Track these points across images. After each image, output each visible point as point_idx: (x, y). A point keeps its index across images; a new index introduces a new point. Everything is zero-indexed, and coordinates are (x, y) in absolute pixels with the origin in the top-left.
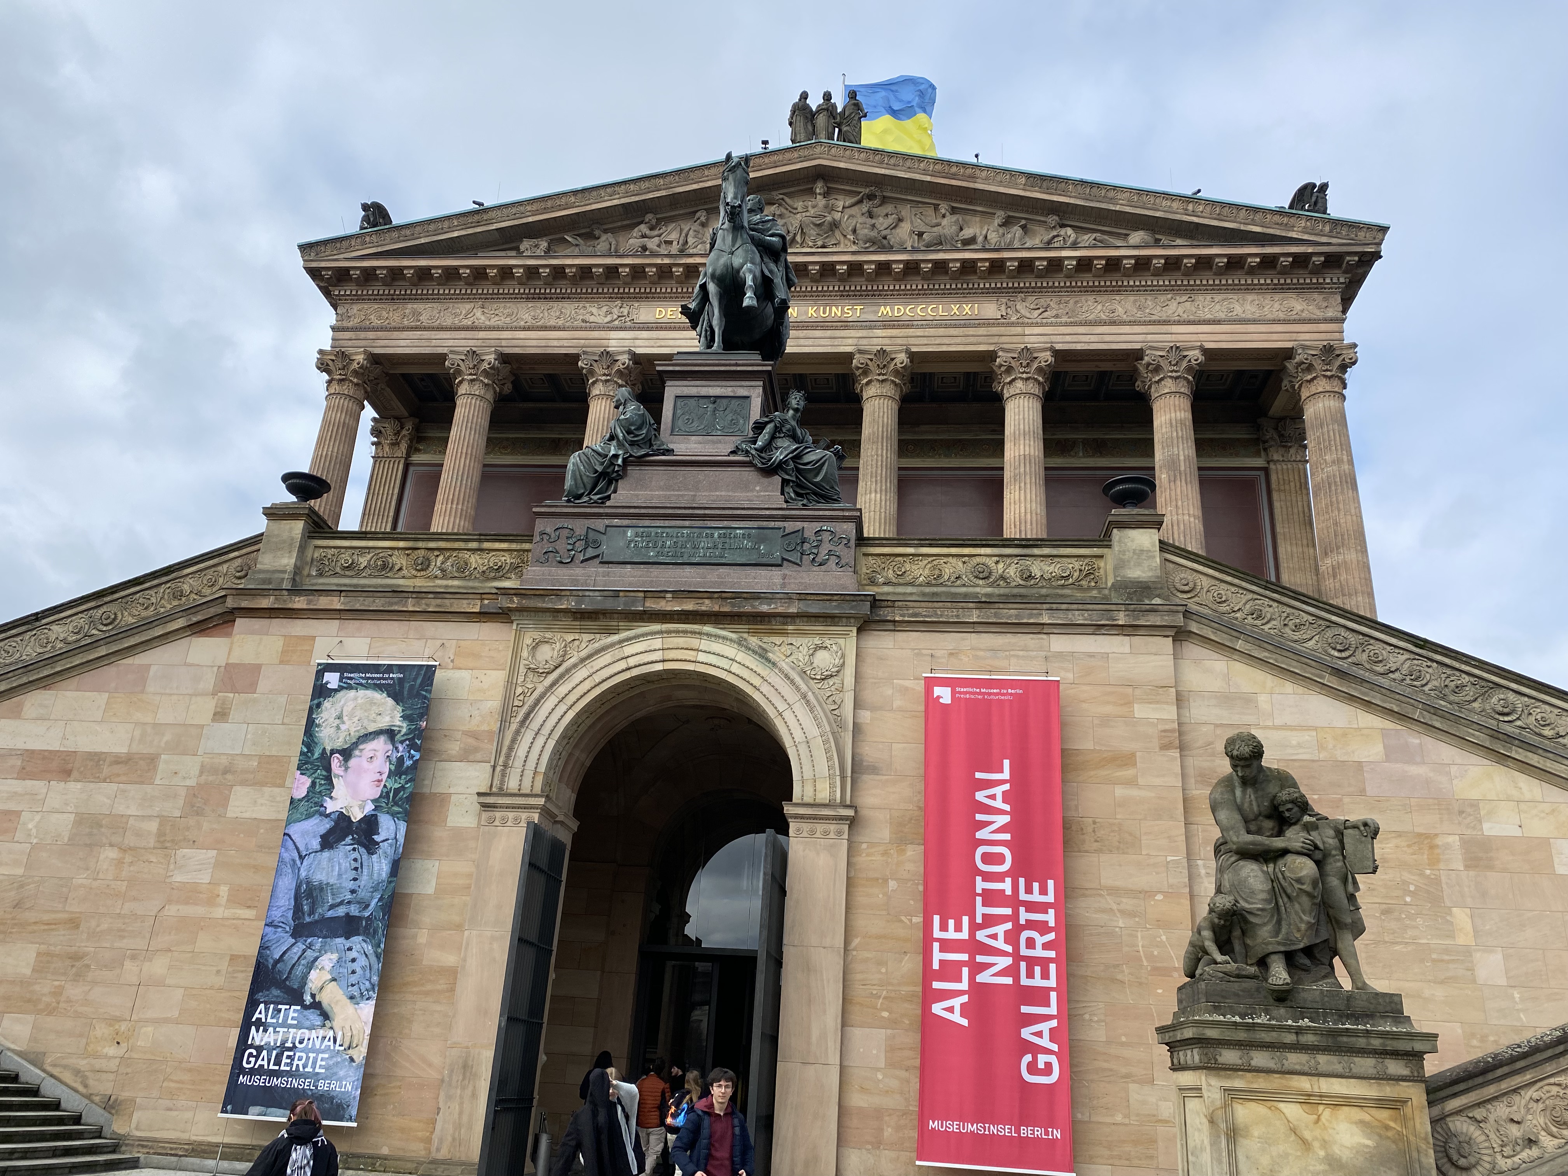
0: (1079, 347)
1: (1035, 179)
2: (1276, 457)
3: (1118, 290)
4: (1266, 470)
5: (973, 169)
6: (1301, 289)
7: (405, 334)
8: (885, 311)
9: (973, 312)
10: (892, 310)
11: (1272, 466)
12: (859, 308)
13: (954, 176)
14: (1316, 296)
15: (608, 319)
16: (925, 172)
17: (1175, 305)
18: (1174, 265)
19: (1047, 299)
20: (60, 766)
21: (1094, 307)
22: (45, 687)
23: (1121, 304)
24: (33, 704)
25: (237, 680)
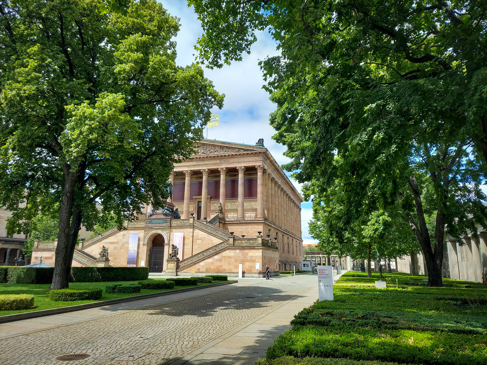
0: (229, 167)
1: (222, 143)
5: (215, 141)
6: (257, 156)
8: (205, 163)
9: (216, 162)
12: (202, 162)
17: (242, 159)
18: (240, 154)
19: (225, 160)
20: (112, 243)
21: (231, 160)
22: (110, 236)
23: (235, 160)
24: (109, 238)
25: (124, 235)
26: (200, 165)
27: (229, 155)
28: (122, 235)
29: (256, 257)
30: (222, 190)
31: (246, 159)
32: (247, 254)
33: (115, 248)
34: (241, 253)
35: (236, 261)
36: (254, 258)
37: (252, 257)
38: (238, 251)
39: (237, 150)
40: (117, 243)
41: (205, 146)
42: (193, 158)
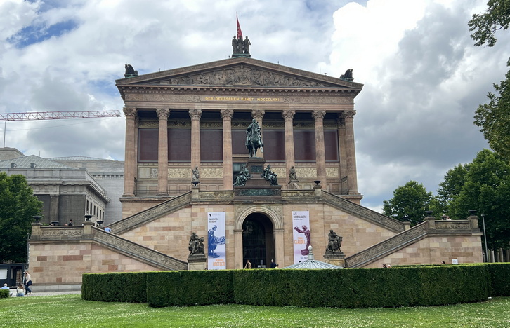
0: (300, 109)
1: (291, 69)
2: (340, 127)
3: (308, 96)
5: (278, 66)
7: (144, 103)
8: (258, 99)
9: (278, 100)
10: (260, 99)
11: (339, 129)
12: (253, 98)
13: (274, 67)
14: (349, 97)
15: (194, 100)
17: (321, 100)
18: (320, 91)
19: (293, 98)
20: (169, 229)
21: (303, 99)
22: (163, 217)
23: (309, 99)
24: (162, 219)
25: (192, 215)
26: (250, 103)
27: (302, 91)
28: (189, 215)
29: (473, 248)
30: (289, 147)
31: (328, 100)
32: (459, 244)
33: (176, 238)
34: (449, 243)
35: (443, 255)
36: (470, 251)
37: (468, 248)
38: (444, 240)
39: (313, 83)
40: (181, 228)
41: (258, 72)
42: (239, 90)
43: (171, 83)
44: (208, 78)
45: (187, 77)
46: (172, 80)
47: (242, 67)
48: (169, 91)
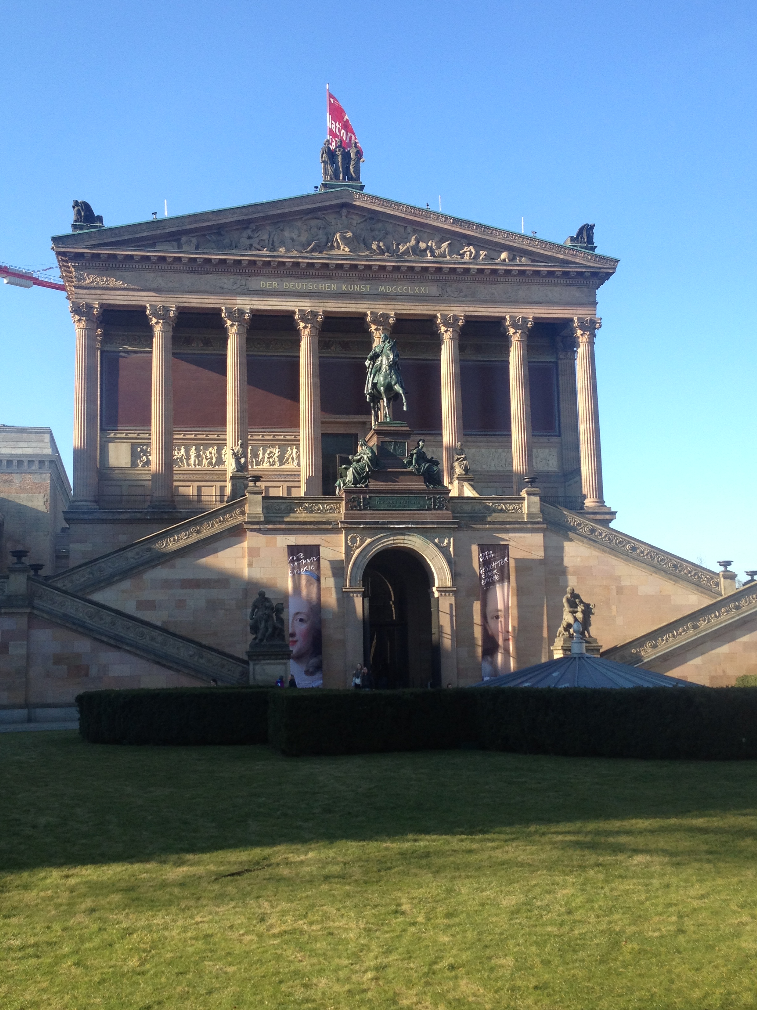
0: (476, 314)
1: (457, 221)
2: (561, 356)
3: (495, 283)
4: (556, 363)
5: (426, 212)
7: (118, 292)
9: (426, 292)
10: (385, 288)
11: (559, 362)
12: (368, 286)
13: (417, 216)
14: (585, 289)
15: (235, 287)
16: (402, 212)
18: (521, 273)
24: (178, 562)
25: (252, 553)
26: (362, 295)
31: (539, 292)
33: (212, 605)
39: (505, 254)
40: (222, 583)
42: (340, 267)
43: (180, 247)
44: (265, 237)
45: (219, 234)
46: (184, 239)
47: (344, 211)
48: (177, 266)
